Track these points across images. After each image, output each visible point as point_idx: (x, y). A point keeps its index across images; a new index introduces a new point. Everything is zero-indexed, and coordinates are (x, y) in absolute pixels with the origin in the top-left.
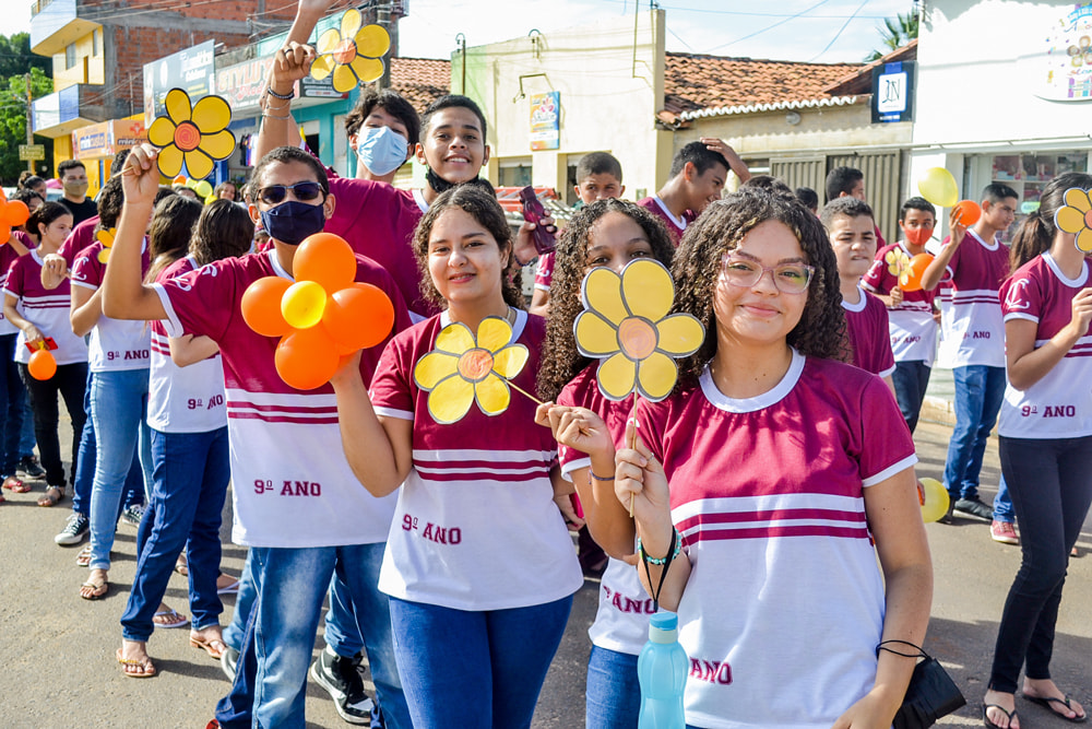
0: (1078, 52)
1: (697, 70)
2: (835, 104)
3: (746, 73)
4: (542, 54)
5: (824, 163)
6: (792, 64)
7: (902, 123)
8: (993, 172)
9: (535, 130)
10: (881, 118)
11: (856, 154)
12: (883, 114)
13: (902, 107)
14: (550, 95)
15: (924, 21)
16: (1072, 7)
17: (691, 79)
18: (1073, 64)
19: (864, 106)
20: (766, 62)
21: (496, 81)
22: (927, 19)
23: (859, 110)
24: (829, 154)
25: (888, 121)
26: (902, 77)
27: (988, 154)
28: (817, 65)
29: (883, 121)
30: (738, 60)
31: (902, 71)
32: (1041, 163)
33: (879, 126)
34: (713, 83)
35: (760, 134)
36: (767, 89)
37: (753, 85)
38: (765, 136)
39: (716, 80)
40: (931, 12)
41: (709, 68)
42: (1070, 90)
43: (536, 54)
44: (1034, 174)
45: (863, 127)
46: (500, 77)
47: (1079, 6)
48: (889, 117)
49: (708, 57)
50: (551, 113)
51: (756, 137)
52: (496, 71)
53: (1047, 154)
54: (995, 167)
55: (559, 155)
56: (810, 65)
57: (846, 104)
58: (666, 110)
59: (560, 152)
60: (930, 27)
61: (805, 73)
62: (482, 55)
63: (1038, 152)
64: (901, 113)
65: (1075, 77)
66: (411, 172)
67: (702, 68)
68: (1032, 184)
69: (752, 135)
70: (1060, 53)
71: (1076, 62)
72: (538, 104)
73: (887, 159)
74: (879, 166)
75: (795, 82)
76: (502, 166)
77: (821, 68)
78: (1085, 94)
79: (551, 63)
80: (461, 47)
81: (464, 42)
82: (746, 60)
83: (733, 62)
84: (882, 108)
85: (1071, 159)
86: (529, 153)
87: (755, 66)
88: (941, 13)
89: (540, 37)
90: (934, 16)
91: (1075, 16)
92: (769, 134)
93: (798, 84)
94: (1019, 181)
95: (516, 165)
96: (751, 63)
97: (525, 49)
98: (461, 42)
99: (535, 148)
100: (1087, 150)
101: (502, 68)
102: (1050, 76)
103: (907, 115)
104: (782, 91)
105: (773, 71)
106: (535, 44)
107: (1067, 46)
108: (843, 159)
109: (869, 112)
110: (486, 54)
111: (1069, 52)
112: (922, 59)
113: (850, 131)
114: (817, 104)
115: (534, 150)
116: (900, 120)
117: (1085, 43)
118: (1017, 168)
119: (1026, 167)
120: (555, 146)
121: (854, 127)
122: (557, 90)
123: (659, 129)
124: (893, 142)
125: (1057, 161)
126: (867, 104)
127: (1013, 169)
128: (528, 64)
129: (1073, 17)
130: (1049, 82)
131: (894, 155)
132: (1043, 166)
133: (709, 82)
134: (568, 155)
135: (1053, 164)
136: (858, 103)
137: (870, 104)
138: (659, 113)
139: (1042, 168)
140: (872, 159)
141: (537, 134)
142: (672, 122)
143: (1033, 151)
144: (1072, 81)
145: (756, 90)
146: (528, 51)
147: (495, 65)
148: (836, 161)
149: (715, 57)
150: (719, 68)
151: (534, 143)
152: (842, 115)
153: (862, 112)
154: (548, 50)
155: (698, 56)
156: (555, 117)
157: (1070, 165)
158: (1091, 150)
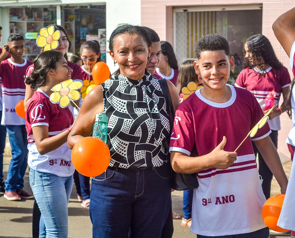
8: (10, 17)
27: (6, 8)
32: (35, 11)
44: (32, 18)
53: (37, 7)
54: (10, 14)
63: (32, 6)
68: (31, 23)
85: (50, 10)
94: (24, 21)
100: (56, 5)
118: (22, 14)
119: (27, 14)
125: (43, 10)
127: (20, 15)
132: (36, 13)
135: (41, 12)
139: (35, 14)
143: (29, 5)
157: (50, 13)
158: (58, 5)
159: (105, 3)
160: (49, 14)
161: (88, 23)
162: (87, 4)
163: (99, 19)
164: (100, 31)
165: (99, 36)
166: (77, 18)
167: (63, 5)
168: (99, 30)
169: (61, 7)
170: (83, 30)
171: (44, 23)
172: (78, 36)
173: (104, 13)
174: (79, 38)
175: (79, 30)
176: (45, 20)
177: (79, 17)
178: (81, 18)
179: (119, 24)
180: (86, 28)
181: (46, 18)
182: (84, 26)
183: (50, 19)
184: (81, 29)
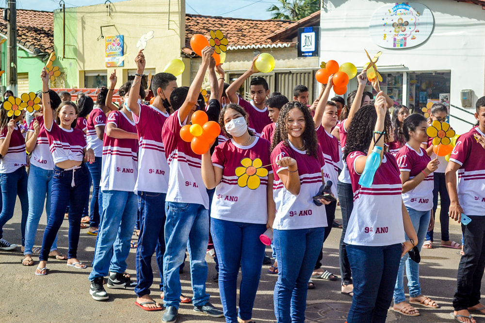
0: (398, 25)
1: (196, 24)
2: (279, 47)
3: (222, 25)
4: (113, 14)
5: (274, 76)
6: (244, 20)
7: (313, 57)
9: (108, 56)
10: (303, 55)
11: (290, 72)
12: (304, 53)
13: (313, 49)
14: (117, 37)
15: (323, 7)
16: (394, 4)
17: (194, 29)
18: (395, 31)
19: (294, 48)
20: (231, 19)
21: (83, 28)
22: (325, 6)
23: (291, 50)
24: (276, 72)
25: (306, 56)
26: (313, 34)
28: (257, 21)
29: (304, 56)
30: (216, 18)
31: (312, 32)
33: (302, 58)
34: (206, 31)
35: (239, 61)
36: (234, 35)
37: (227, 33)
38: (242, 62)
39: (207, 29)
40: (327, 3)
41: (202, 22)
42: (394, 43)
43: (108, 14)
45: (294, 58)
46: (86, 26)
47: (397, 4)
48: (307, 54)
49: (200, 16)
50: (118, 47)
51: (237, 62)
52: (83, 22)
55: (123, 70)
56: (253, 21)
57: (285, 47)
58: (186, 47)
59: (124, 68)
60: (326, 10)
61: (252, 25)
62: (74, 12)
64: (312, 52)
65: (396, 37)
66: (28, 78)
67: (198, 23)
69: (235, 61)
70: (389, 25)
71: (397, 30)
72: (110, 41)
73: (306, 75)
74: (302, 78)
75: (247, 30)
76: (86, 75)
77: (259, 22)
78: (401, 45)
79: (117, 19)
80: (62, 8)
81: (64, 5)
82: (220, 18)
83: (214, 19)
84: (303, 49)
85: (394, 76)
86: (105, 68)
87: (226, 22)
88: (331, 3)
89: (111, 4)
90: (328, 5)
91: (396, 8)
92: (244, 61)
93: (249, 32)
95: (97, 75)
96: (223, 20)
97: (101, 10)
98: (62, 5)
99: (109, 65)
100: (403, 72)
101: (88, 21)
102: (385, 37)
103: (316, 53)
104: (242, 36)
105: (235, 24)
106: (108, 9)
107: (393, 22)
108: (283, 75)
109: (296, 51)
110: (76, 12)
111: (393, 25)
112: (322, 25)
113: (287, 60)
114: (270, 47)
115: (108, 67)
116: (312, 56)
117: (400, 22)
120: (122, 65)
121: (289, 58)
122: (121, 34)
123: (183, 57)
124: (309, 66)
125: (387, 76)
126: (295, 47)
128: (105, 19)
129: (394, 9)
130: (384, 39)
131: (310, 73)
133: (203, 31)
134: (128, 70)
136: (291, 47)
137: (297, 47)
138: (183, 49)
140: (299, 75)
141: (110, 58)
142: (191, 54)
144: (395, 39)
145: (229, 35)
146: (104, 12)
147: (82, 19)
148: (280, 75)
149: (204, 16)
150: (207, 23)
151: (108, 63)
152: (282, 52)
153: (293, 51)
154: (116, 12)
155: (195, 16)
156: (121, 49)
157: (393, 78)
158: (405, 72)
159: (450, 71)
160: (392, 80)
161: (427, 88)
162: (432, 71)
163: (437, 83)
164: (442, 96)
165: (440, 101)
166: (418, 83)
167: (409, 72)
168: (440, 94)
169: (407, 73)
170: (422, 95)
171: (388, 87)
172: (418, 99)
173: (449, 80)
174: (419, 101)
175: (419, 94)
176: (389, 84)
177: (419, 82)
178: (421, 83)
179: (463, 90)
180: (425, 92)
181: (390, 82)
182: (423, 91)
183: (394, 83)
184: (420, 93)
